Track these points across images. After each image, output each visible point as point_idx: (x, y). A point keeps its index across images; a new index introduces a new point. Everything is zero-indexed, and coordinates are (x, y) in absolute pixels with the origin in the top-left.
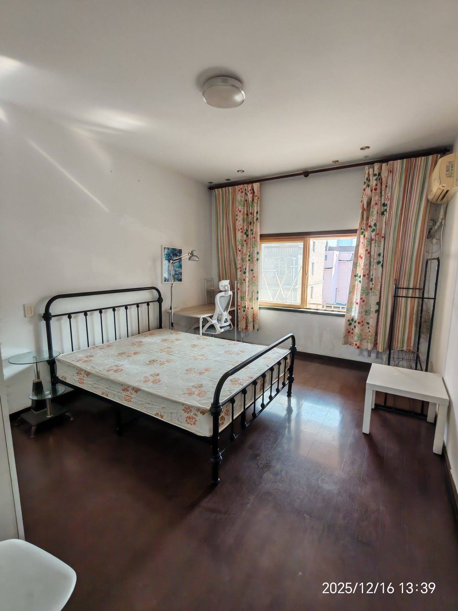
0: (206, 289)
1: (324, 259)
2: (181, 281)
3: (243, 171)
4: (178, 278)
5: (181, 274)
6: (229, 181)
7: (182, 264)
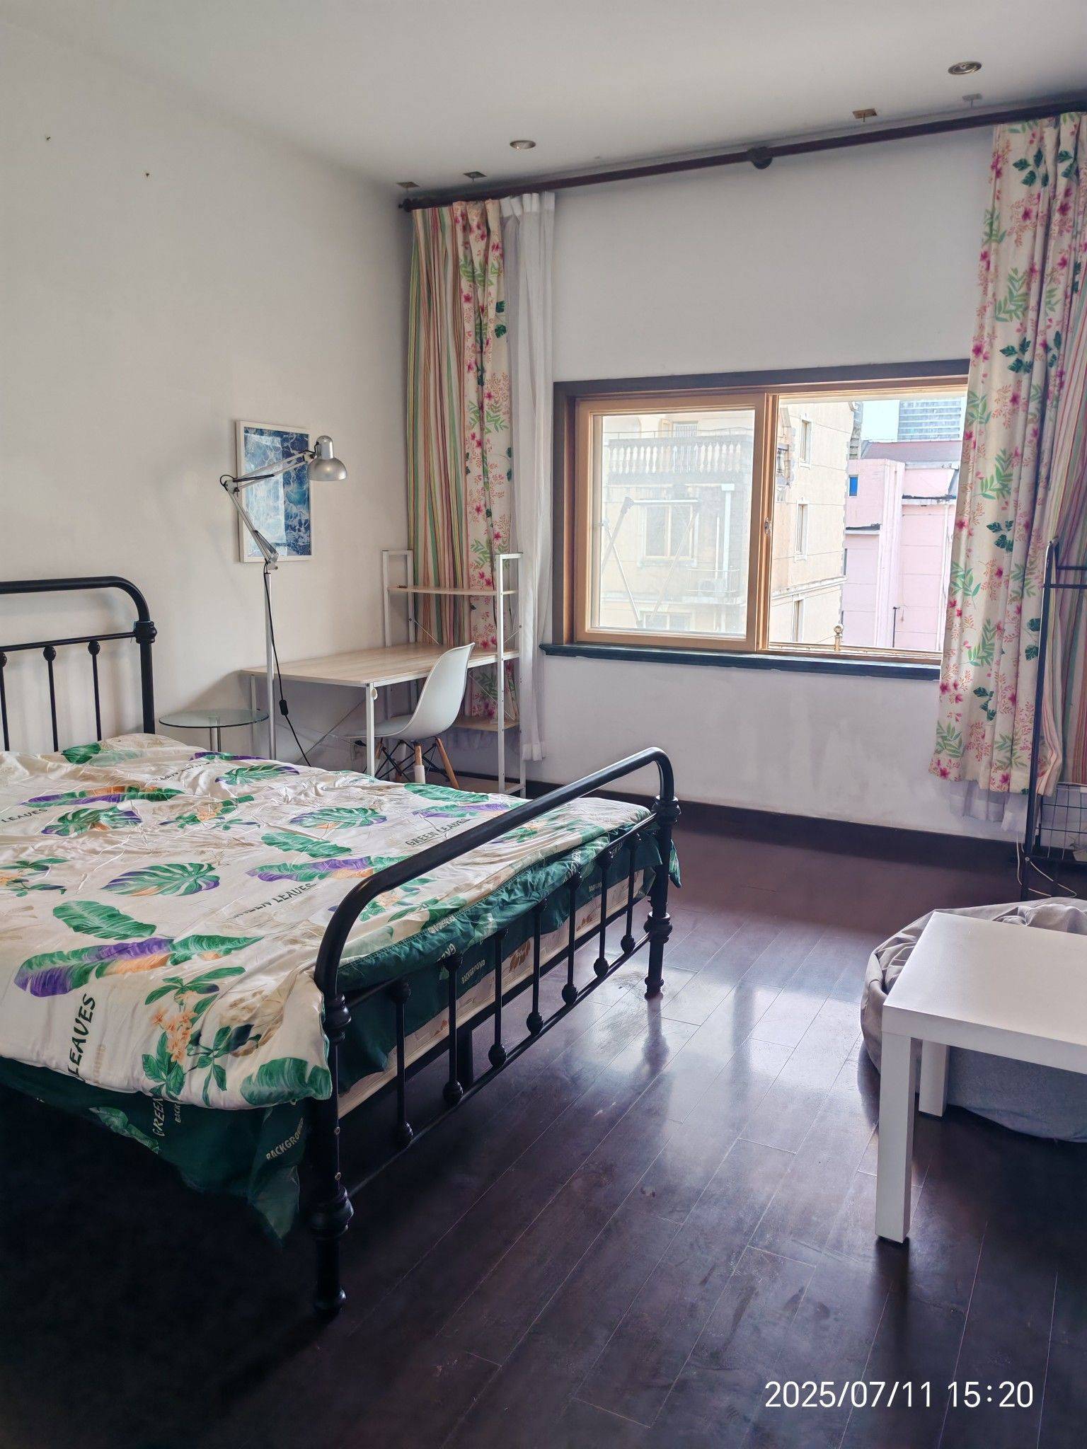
0: (386, 586)
1: (846, 488)
2: (309, 553)
3: (532, 145)
4: (297, 541)
5: (308, 528)
6: (478, 180)
7: (308, 489)
